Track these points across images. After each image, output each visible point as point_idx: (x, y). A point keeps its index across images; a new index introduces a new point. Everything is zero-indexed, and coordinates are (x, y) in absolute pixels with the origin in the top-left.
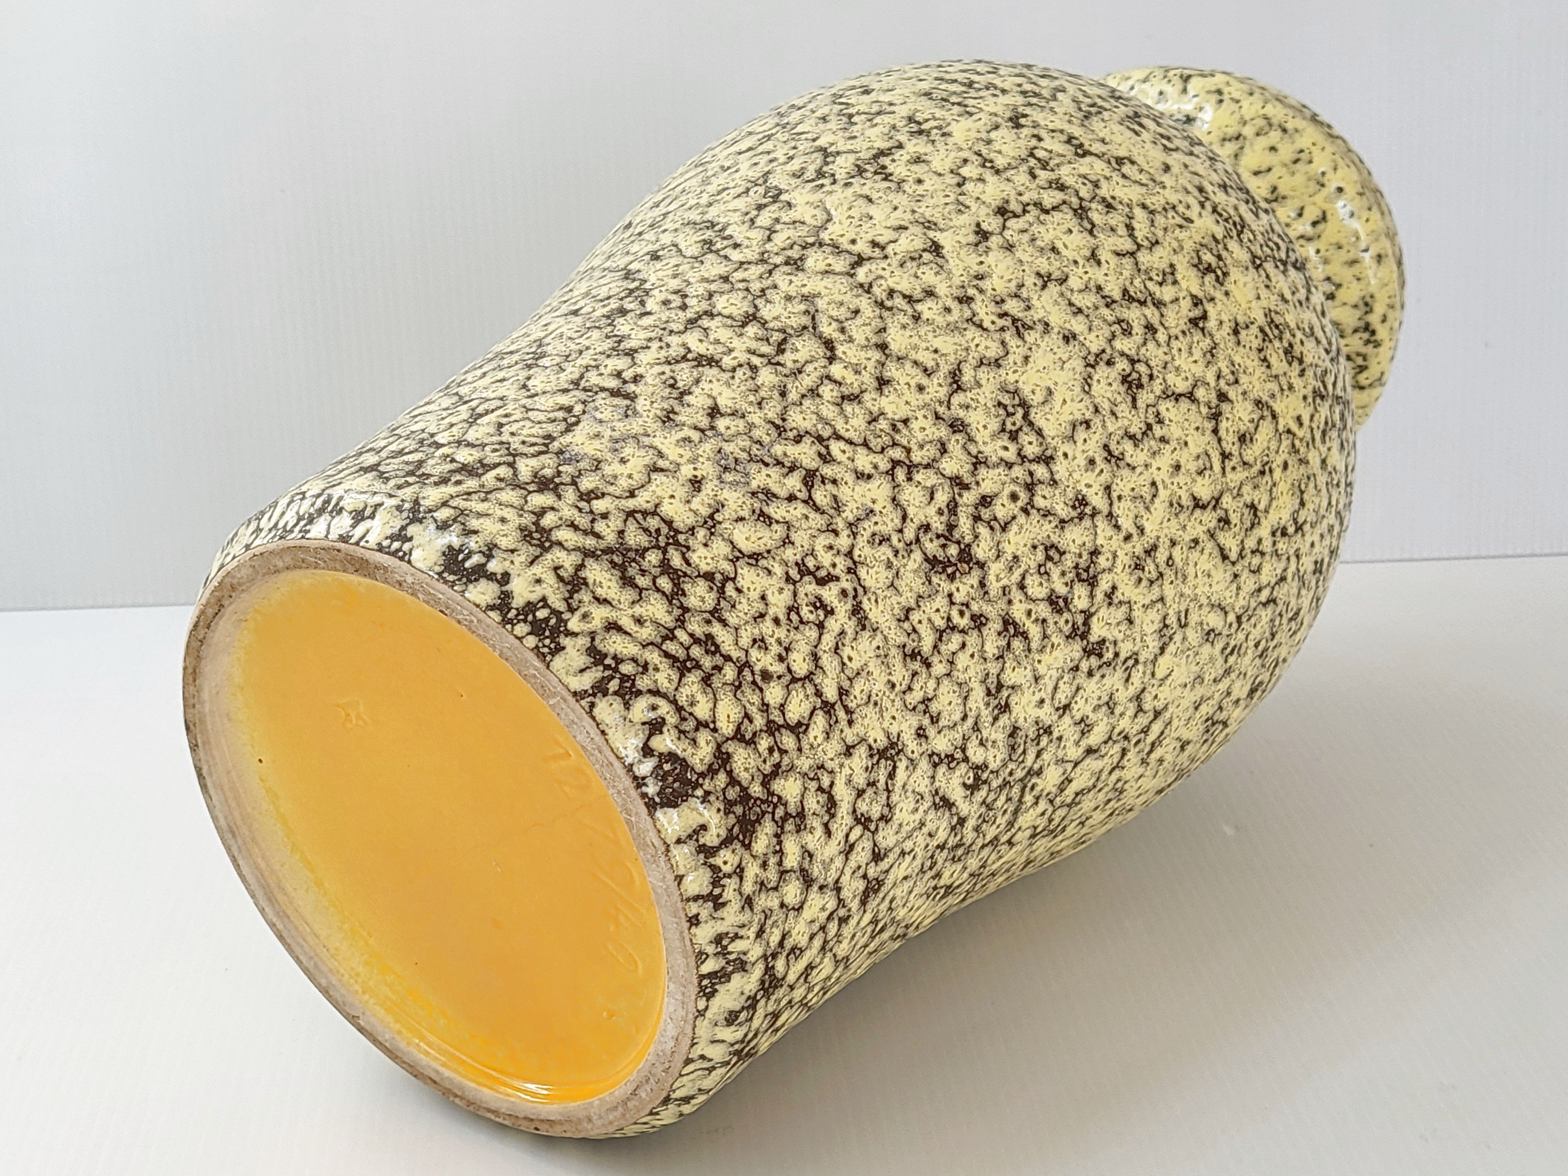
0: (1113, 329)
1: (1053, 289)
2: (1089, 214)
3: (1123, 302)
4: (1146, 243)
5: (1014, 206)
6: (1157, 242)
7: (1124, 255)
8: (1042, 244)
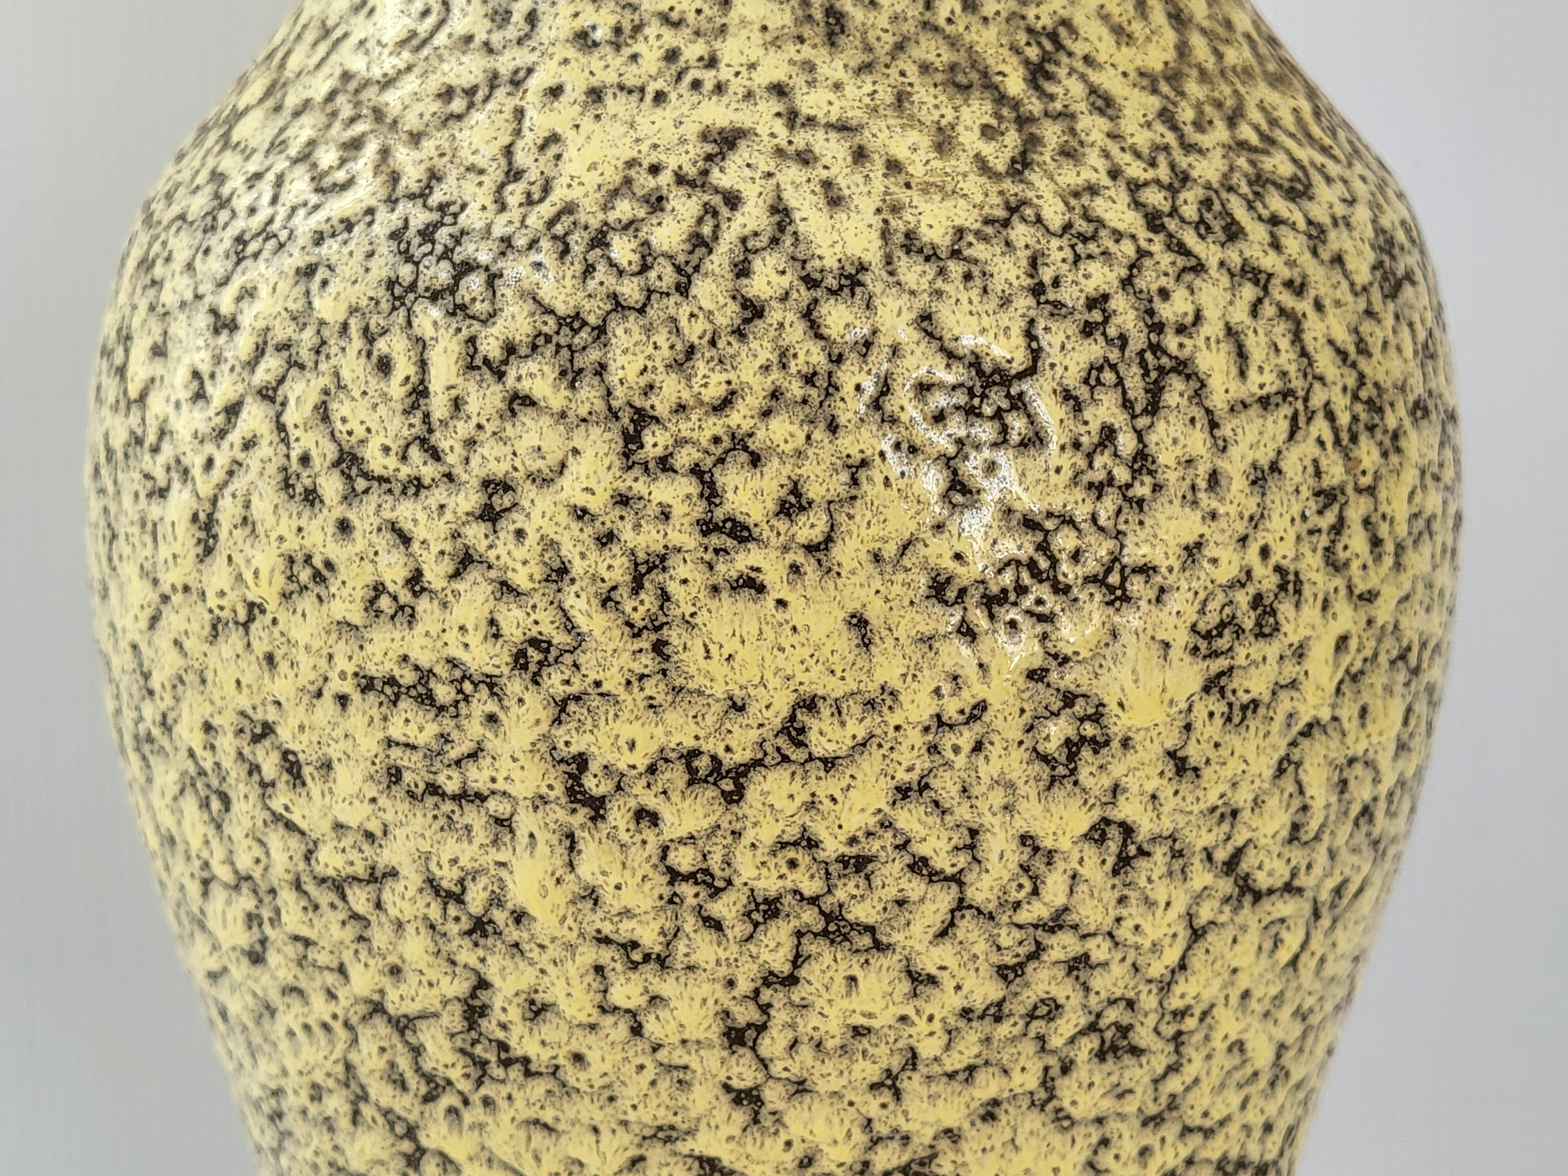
0: (1032, 1034)
1: (912, 1084)
2: (850, 917)
3: (1013, 988)
4: (963, 859)
5: (745, 1014)
6: (973, 833)
7: (952, 924)
8: (837, 1042)
